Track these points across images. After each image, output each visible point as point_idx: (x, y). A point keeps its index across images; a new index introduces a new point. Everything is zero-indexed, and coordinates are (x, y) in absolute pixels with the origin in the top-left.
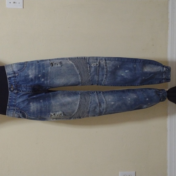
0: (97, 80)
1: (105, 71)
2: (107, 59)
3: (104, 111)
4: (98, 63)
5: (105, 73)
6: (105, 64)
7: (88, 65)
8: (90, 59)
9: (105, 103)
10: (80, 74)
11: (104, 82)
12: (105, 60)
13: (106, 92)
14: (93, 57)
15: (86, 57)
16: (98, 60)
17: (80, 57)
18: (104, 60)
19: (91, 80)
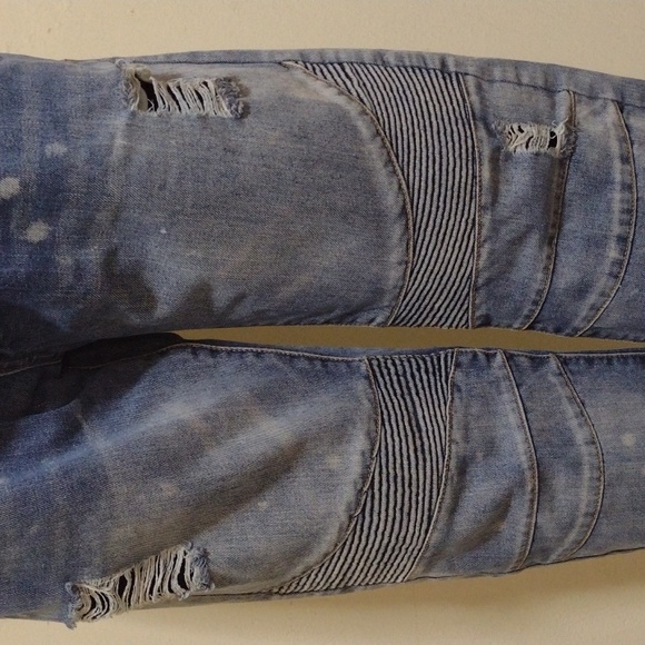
0: (536, 286)
1: (617, 206)
2: (633, 98)
3: (572, 536)
4: (560, 131)
5: (617, 229)
6: (622, 140)
7: (482, 133)
8: (491, 82)
9: (587, 474)
10: (403, 212)
11: (594, 308)
12: (621, 106)
13: (590, 361)
14: (518, 66)
15: (459, 61)
16: (563, 99)
17: (399, 56)
18: (612, 109)
19: (489, 281)
